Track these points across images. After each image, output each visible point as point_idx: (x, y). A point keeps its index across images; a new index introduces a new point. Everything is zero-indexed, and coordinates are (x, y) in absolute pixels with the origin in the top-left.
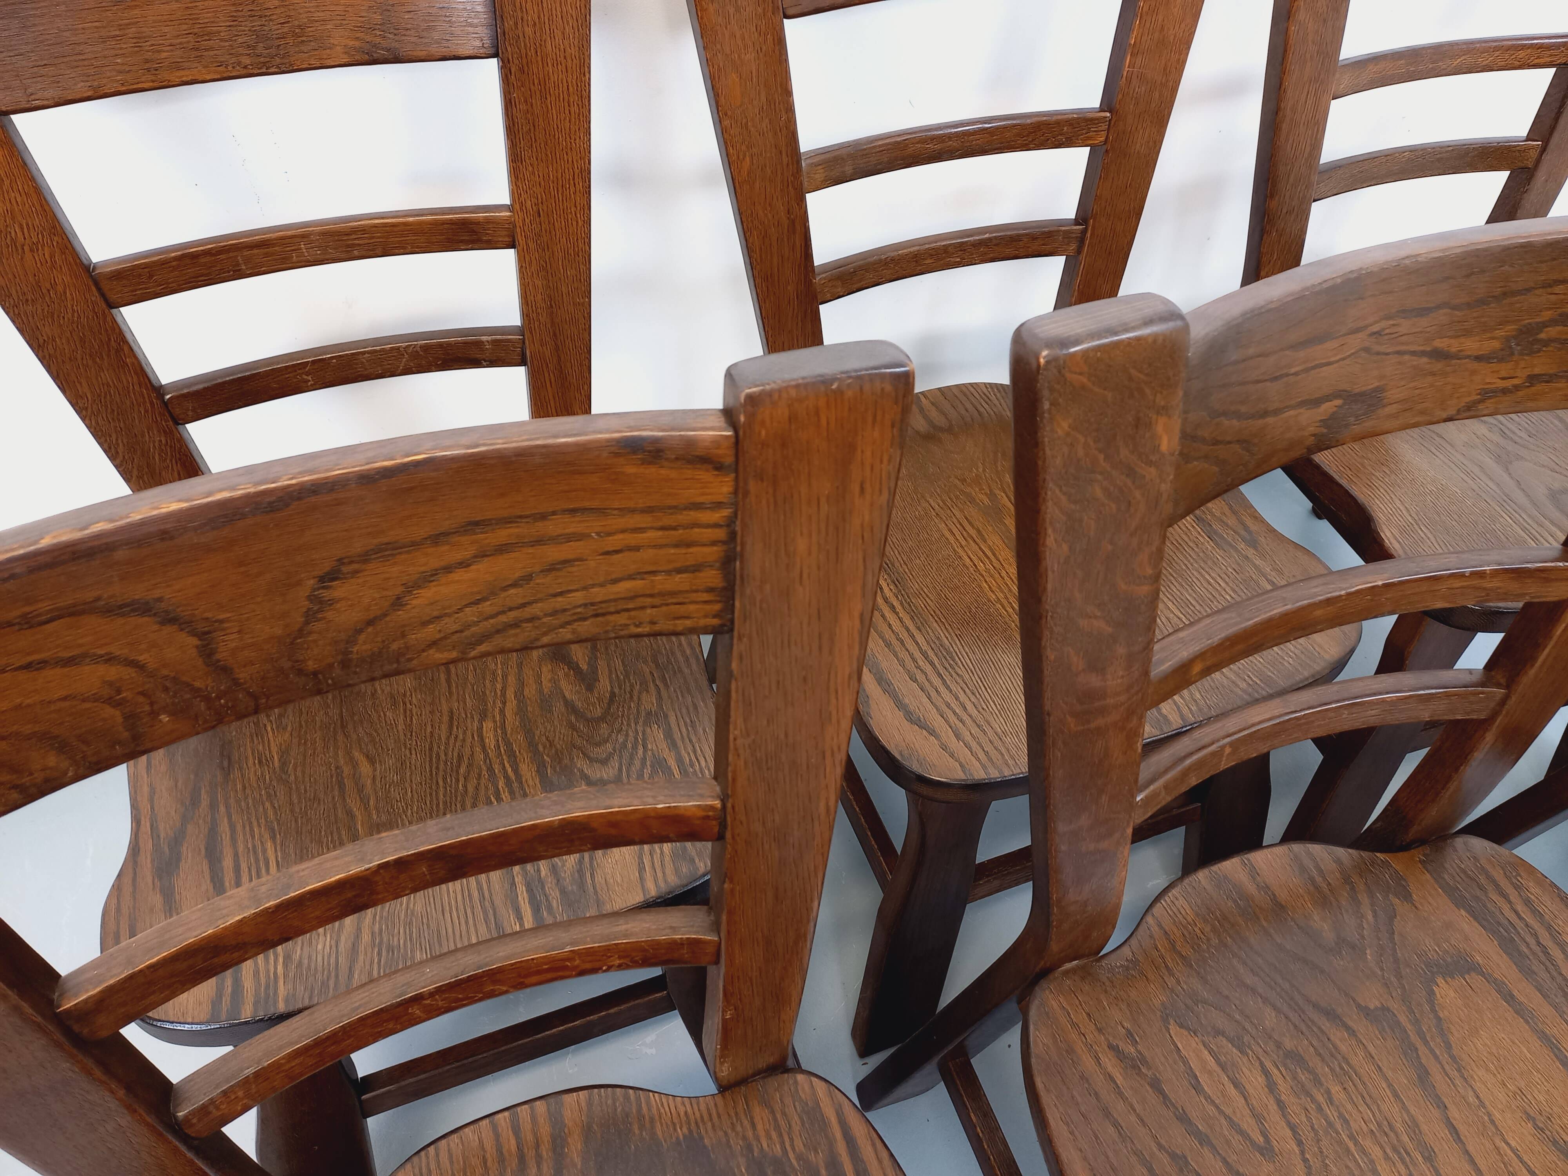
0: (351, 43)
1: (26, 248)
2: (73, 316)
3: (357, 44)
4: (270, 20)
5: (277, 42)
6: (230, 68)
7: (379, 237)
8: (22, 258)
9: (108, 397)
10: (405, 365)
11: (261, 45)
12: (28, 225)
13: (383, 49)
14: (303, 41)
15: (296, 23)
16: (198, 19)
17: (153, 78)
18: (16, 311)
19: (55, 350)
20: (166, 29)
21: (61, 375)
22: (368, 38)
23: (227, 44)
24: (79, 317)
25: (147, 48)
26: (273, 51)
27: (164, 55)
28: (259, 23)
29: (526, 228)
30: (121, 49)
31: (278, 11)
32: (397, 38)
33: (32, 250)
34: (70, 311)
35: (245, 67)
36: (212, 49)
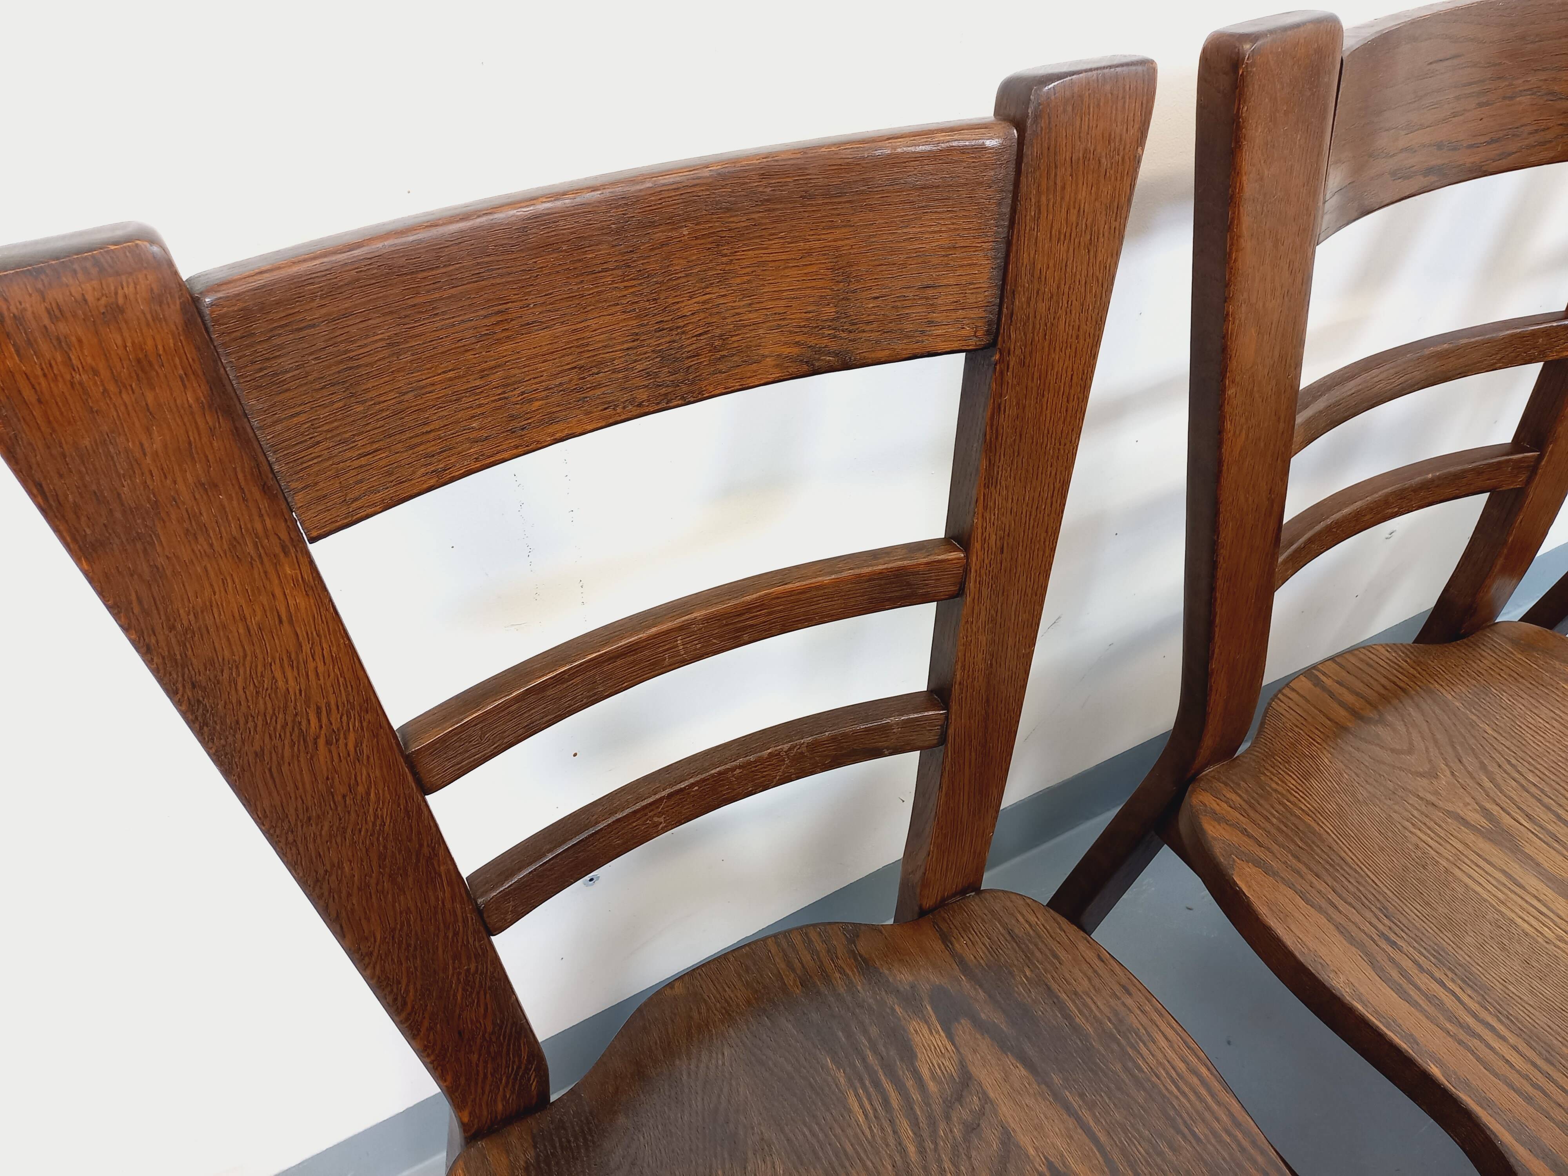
0: (786, 351)
1: (321, 742)
2: (374, 824)
3: (796, 350)
4: (683, 333)
5: (688, 363)
6: (619, 410)
7: (780, 611)
8: (312, 758)
9: (405, 928)
10: (784, 773)
11: (666, 370)
12: (328, 704)
13: (829, 354)
14: (724, 356)
15: (718, 332)
16: (587, 345)
17: (517, 442)
18: (291, 839)
19: (340, 881)
20: (543, 366)
21: (344, 914)
22: (812, 341)
23: (620, 375)
24: (383, 824)
25: (514, 399)
26: (680, 376)
27: (537, 404)
28: (668, 339)
29: (983, 572)
30: (480, 406)
31: (696, 318)
32: (852, 336)
33: (328, 743)
34: (370, 818)
35: (640, 405)
36: (599, 386)
